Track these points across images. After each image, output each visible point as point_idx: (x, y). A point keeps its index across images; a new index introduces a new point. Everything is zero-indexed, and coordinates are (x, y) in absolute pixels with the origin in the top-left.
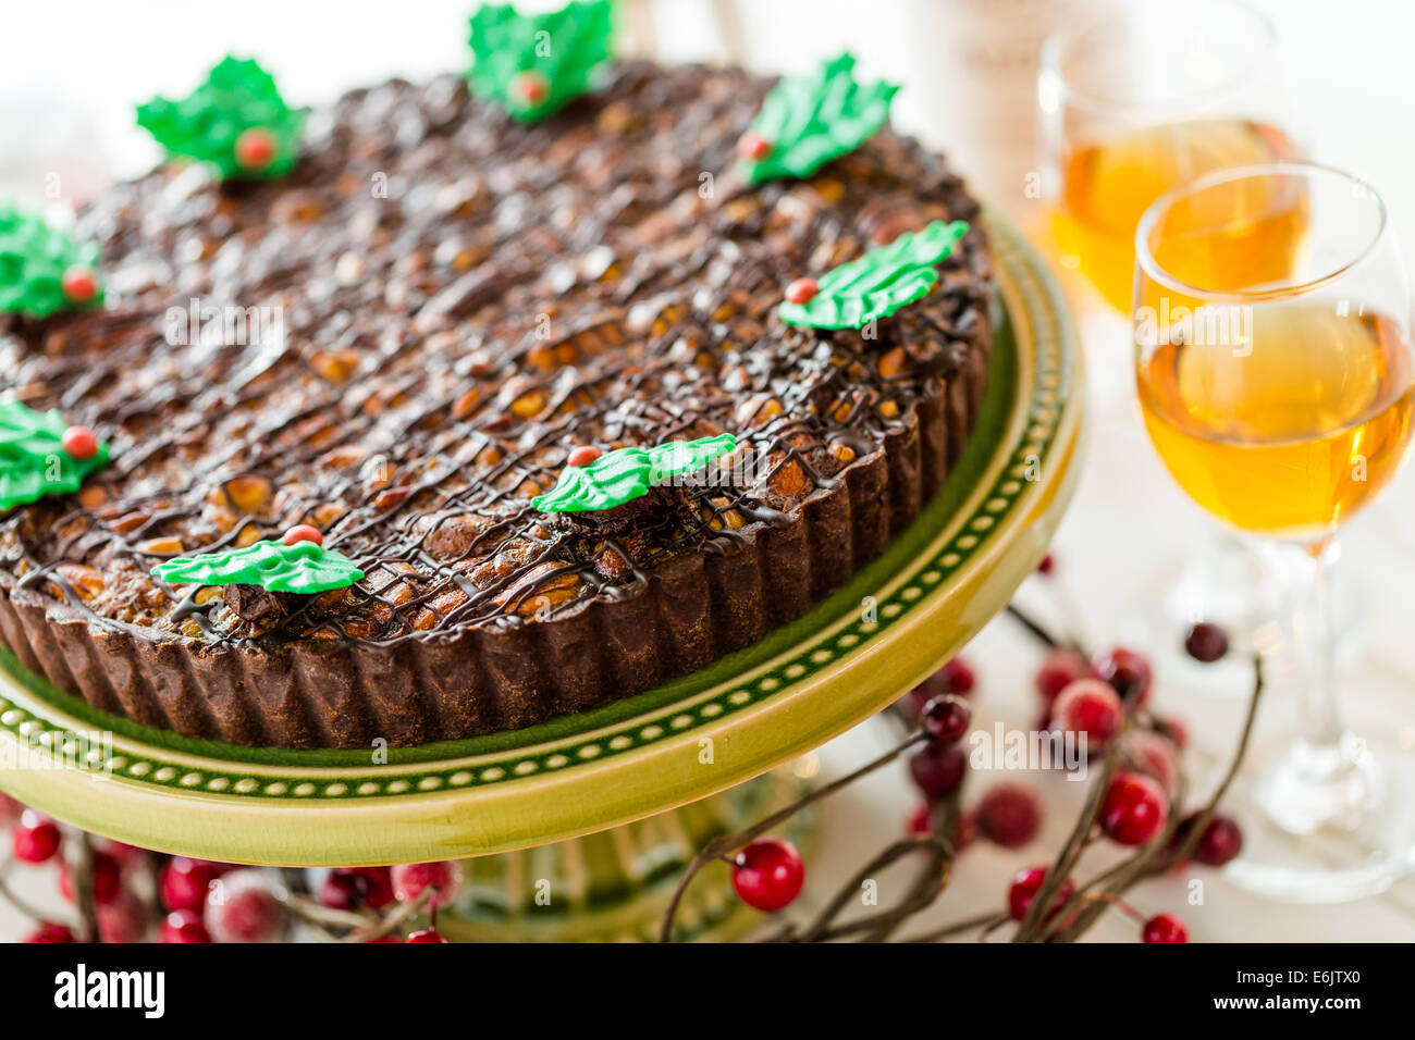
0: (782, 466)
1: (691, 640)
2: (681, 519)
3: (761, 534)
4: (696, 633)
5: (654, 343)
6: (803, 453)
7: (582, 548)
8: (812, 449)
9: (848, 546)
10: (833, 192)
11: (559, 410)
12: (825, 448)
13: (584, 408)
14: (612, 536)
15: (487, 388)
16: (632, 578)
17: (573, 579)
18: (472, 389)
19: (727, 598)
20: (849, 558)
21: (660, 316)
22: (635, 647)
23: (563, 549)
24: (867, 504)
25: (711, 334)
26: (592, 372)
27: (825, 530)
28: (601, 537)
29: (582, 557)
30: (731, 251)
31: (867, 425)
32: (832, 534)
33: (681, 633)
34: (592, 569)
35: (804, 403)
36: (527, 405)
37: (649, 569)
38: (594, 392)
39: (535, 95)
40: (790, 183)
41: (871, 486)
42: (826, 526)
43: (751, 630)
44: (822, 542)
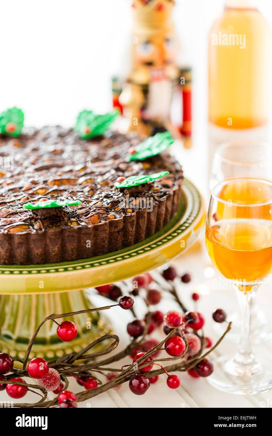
0: (93, 215)
1: (54, 252)
2: (61, 220)
3: (79, 229)
4: (55, 250)
5: (82, 186)
6: (101, 214)
7: (33, 221)
8: (104, 214)
9: (106, 242)
10: (147, 166)
11: (48, 193)
12: (108, 215)
13: (54, 194)
14: (41, 219)
15: (34, 186)
16: (41, 229)
17: (27, 227)
18: (30, 185)
19: (66, 244)
20: (106, 246)
21: (86, 180)
22: (38, 249)
23: (28, 220)
24: (114, 232)
25: (97, 187)
26: (62, 188)
27: (99, 234)
28: (38, 219)
29: (32, 223)
30: (113, 172)
31: (122, 213)
32: (101, 236)
33: (51, 249)
34: (33, 226)
35: (108, 204)
36: (40, 191)
37: (45, 228)
38: (59, 192)
39: (87, 132)
40: (138, 161)
41: (116, 227)
42: (100, 233)
43: (72, 256)
44: (98, 238)
